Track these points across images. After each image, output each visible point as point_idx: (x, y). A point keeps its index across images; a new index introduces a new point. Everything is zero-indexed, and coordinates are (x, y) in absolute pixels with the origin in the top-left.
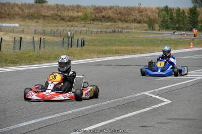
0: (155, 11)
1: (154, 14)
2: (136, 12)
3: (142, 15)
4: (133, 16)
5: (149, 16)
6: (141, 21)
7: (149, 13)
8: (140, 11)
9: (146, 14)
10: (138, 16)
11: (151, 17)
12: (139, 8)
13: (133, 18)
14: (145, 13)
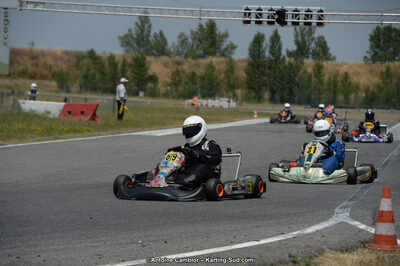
0: (61, 59)
1: (60, 63)
2: (26, 58)
3: (37, 65)
4: (19, 65)
5: (51, 67)
6: (35, 74)
7: (50, 61)
8: (34, 57)
9: (45, 63)
10: (29, 66)
11: (54, 69)
12: (31, 51)
13: (20, 68)
14: (42, 60)
